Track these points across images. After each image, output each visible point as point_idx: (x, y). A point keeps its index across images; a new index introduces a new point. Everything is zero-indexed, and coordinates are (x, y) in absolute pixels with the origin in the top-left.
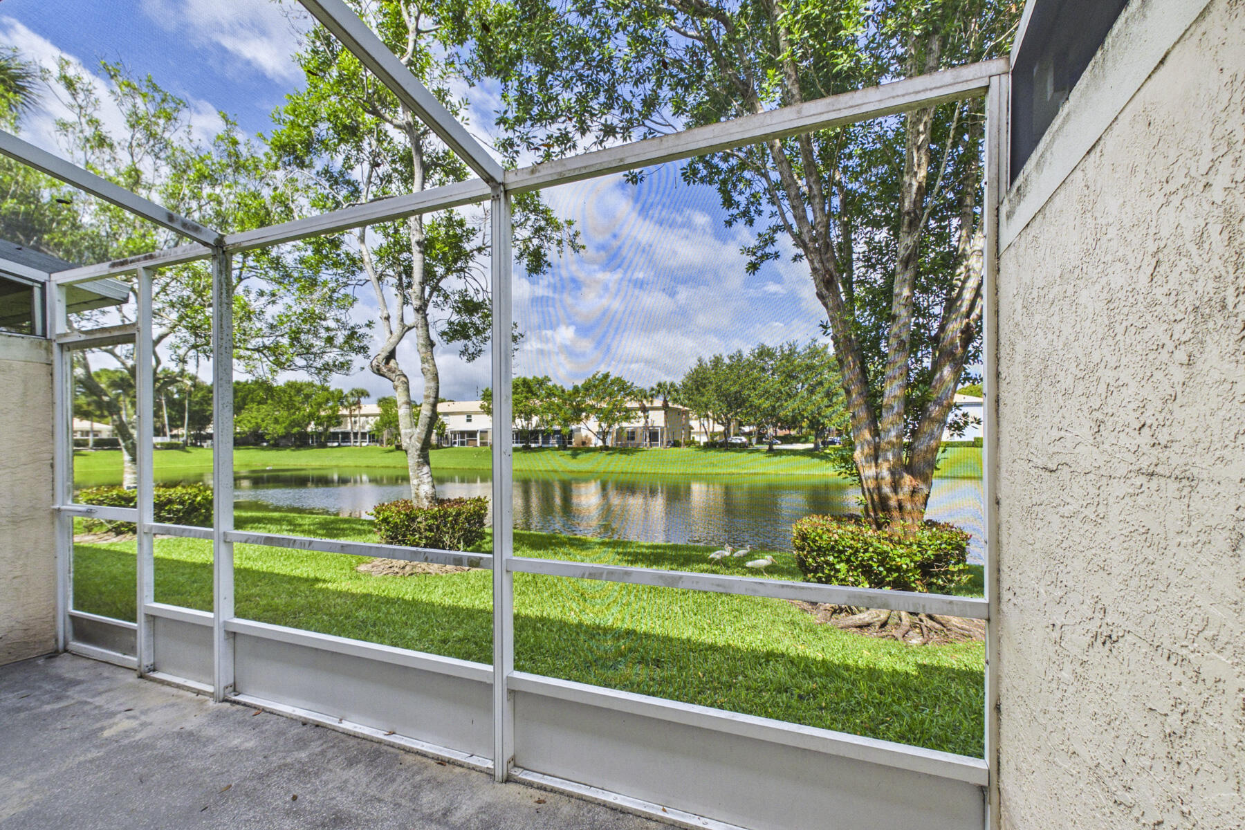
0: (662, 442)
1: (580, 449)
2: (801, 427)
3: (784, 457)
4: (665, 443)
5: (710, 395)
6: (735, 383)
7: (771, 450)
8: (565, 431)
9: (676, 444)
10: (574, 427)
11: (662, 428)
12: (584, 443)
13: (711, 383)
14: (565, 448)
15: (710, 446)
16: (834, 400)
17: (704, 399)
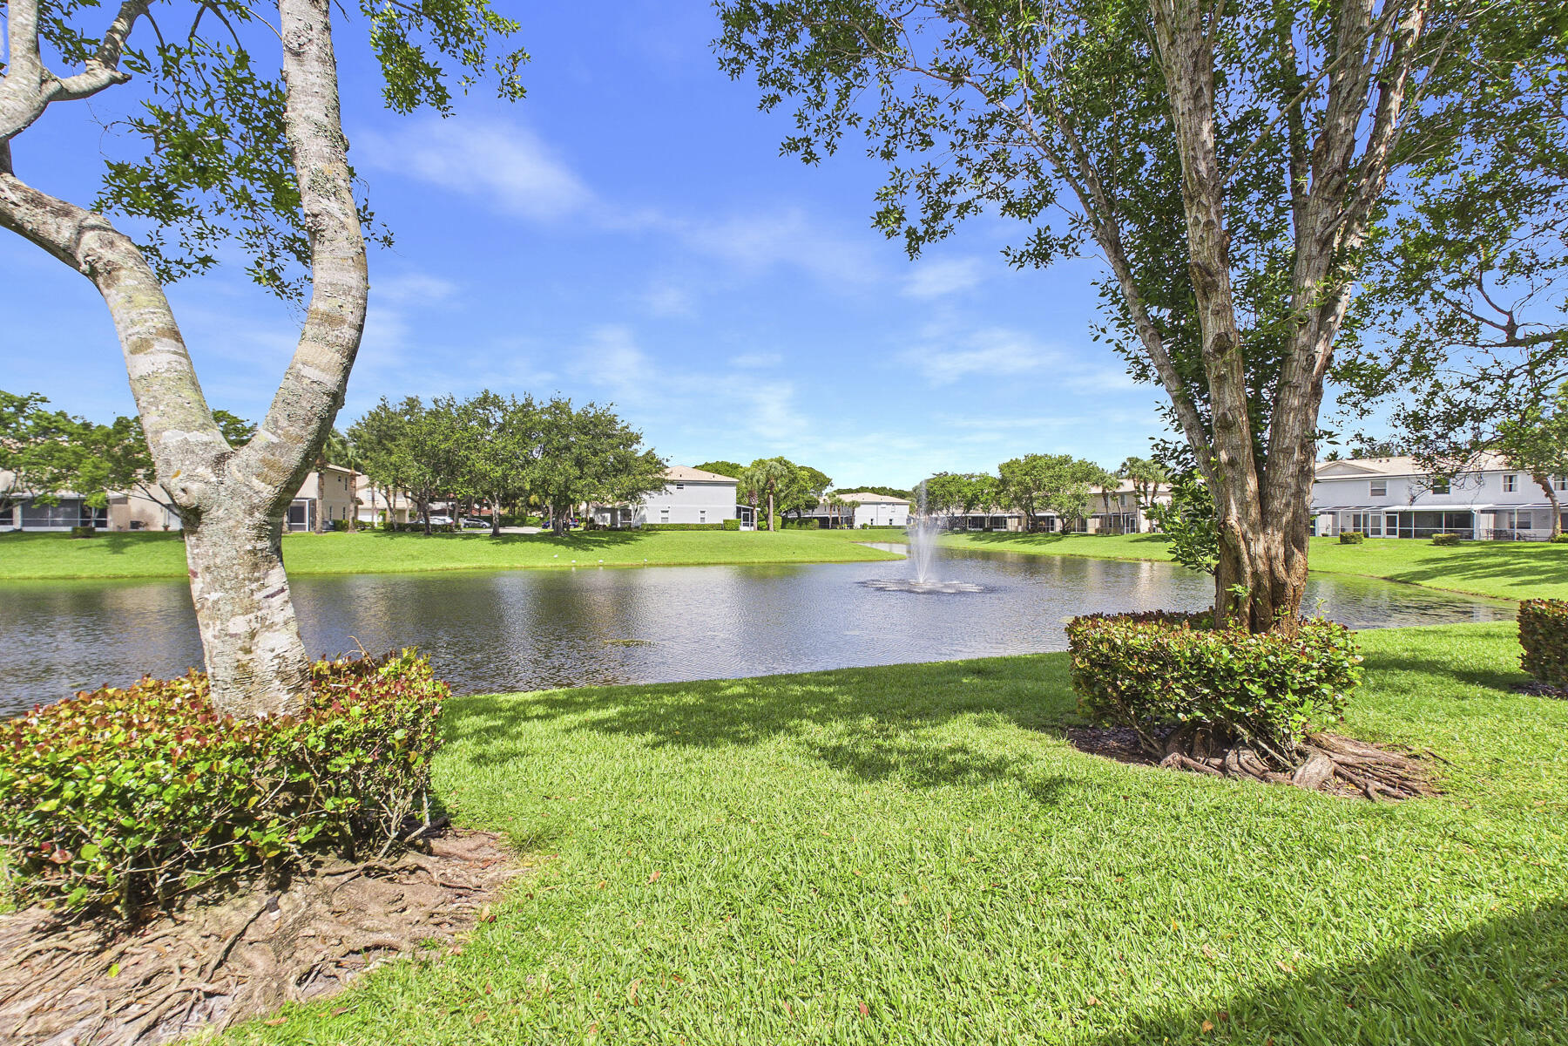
0: (313, 524)
1: (126, 534)
2: (514, 505)
3: (517, 544)
4: (318, 524)
5: (401, 454)
6: (447, 439)
7: (496, 535)
8: (94, 500)
9: (338, 526)
10: (112, 494)
11: (313, 503)
12: (135, 525)
13: (404, 435)
14: (89, 534)
15: (394, 529)
16: (586, 470)
17: (393, 458)
